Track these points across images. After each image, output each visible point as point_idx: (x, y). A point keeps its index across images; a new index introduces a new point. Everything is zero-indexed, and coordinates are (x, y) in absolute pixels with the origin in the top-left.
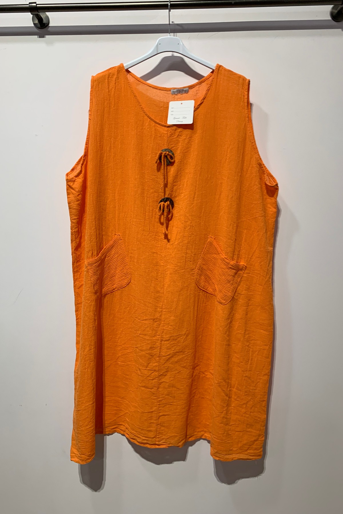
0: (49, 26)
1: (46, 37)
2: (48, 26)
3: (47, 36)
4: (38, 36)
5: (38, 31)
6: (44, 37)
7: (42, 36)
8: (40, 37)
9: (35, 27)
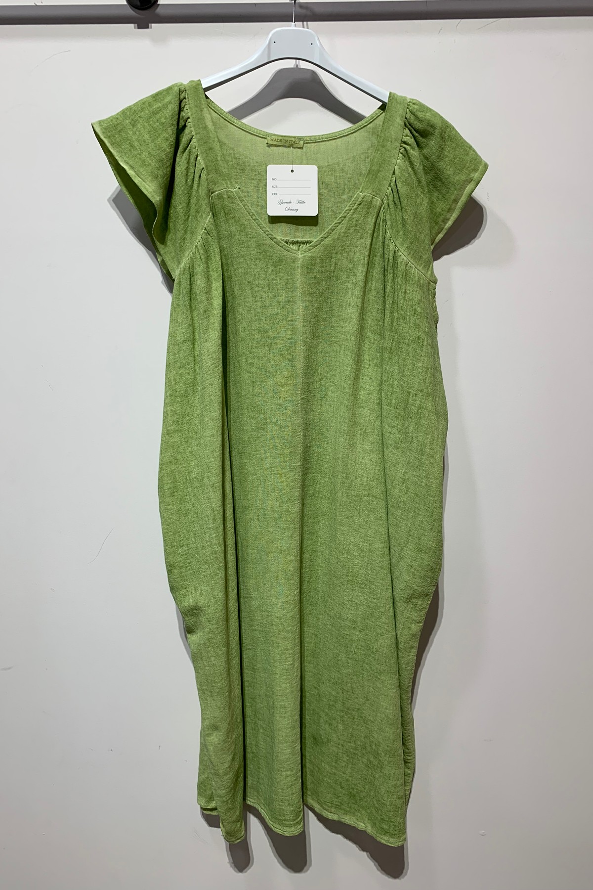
0: (158, 3)
1: (151, 28)
2: (155, 5)
3: (153, 25)
4: (136, 25)
5: (136, 15)
6: (147, 27)
7: (143, 25)
8: (138, 28)
9: (128, 6)
